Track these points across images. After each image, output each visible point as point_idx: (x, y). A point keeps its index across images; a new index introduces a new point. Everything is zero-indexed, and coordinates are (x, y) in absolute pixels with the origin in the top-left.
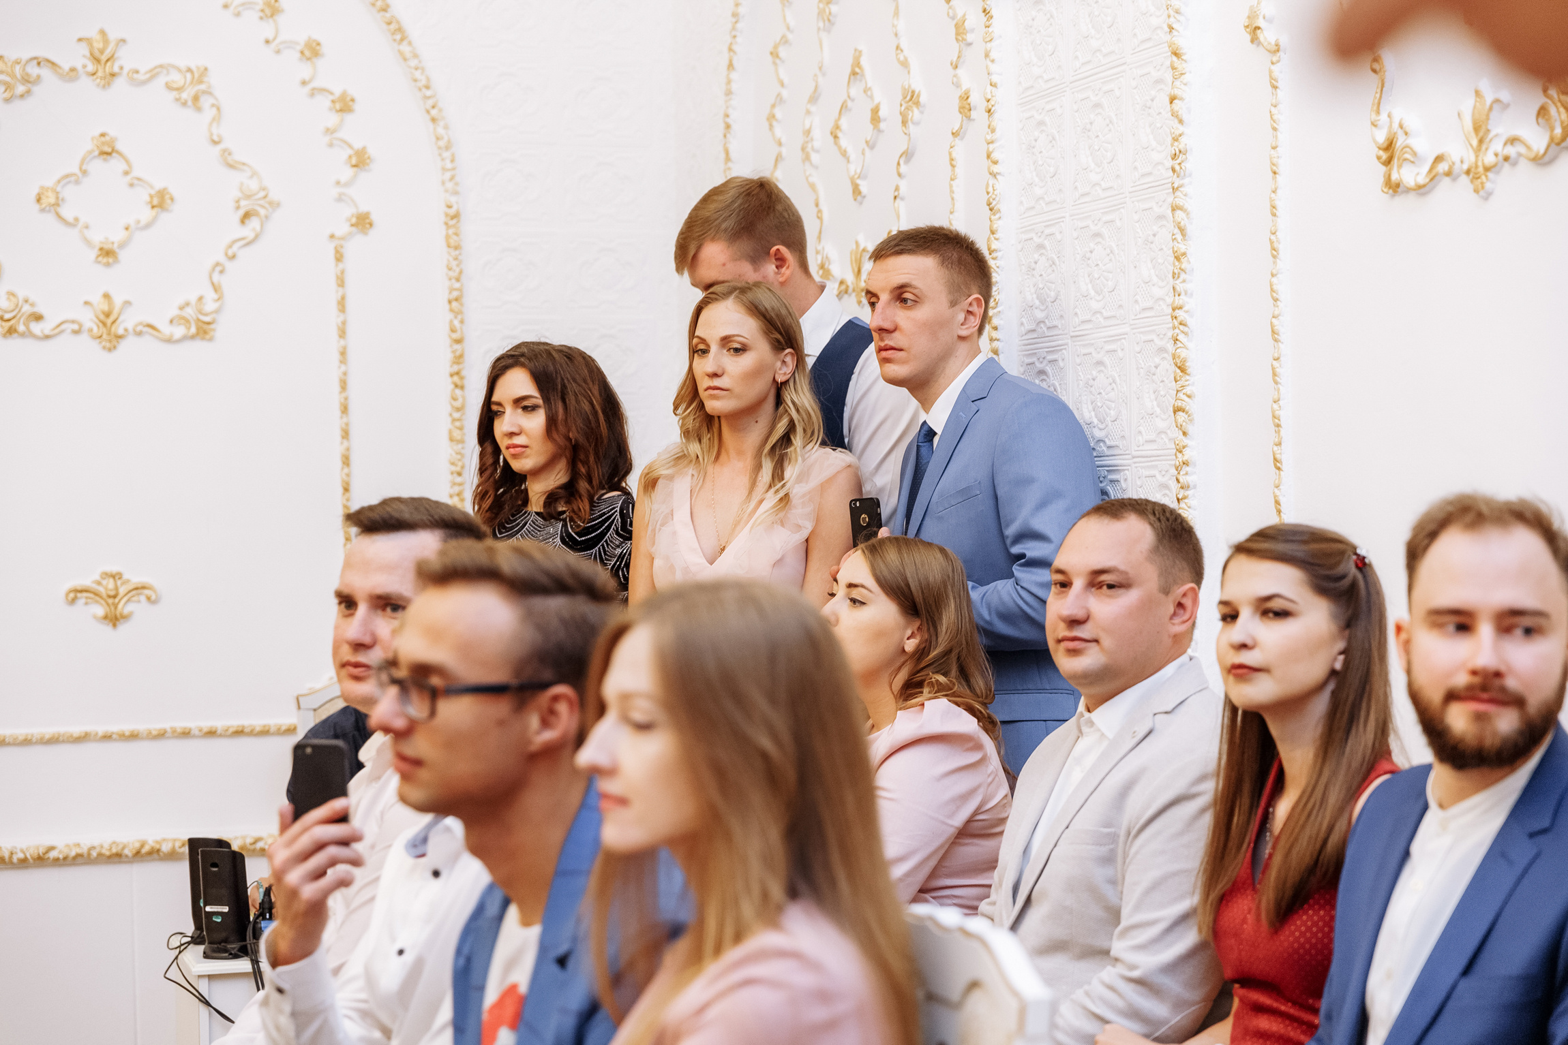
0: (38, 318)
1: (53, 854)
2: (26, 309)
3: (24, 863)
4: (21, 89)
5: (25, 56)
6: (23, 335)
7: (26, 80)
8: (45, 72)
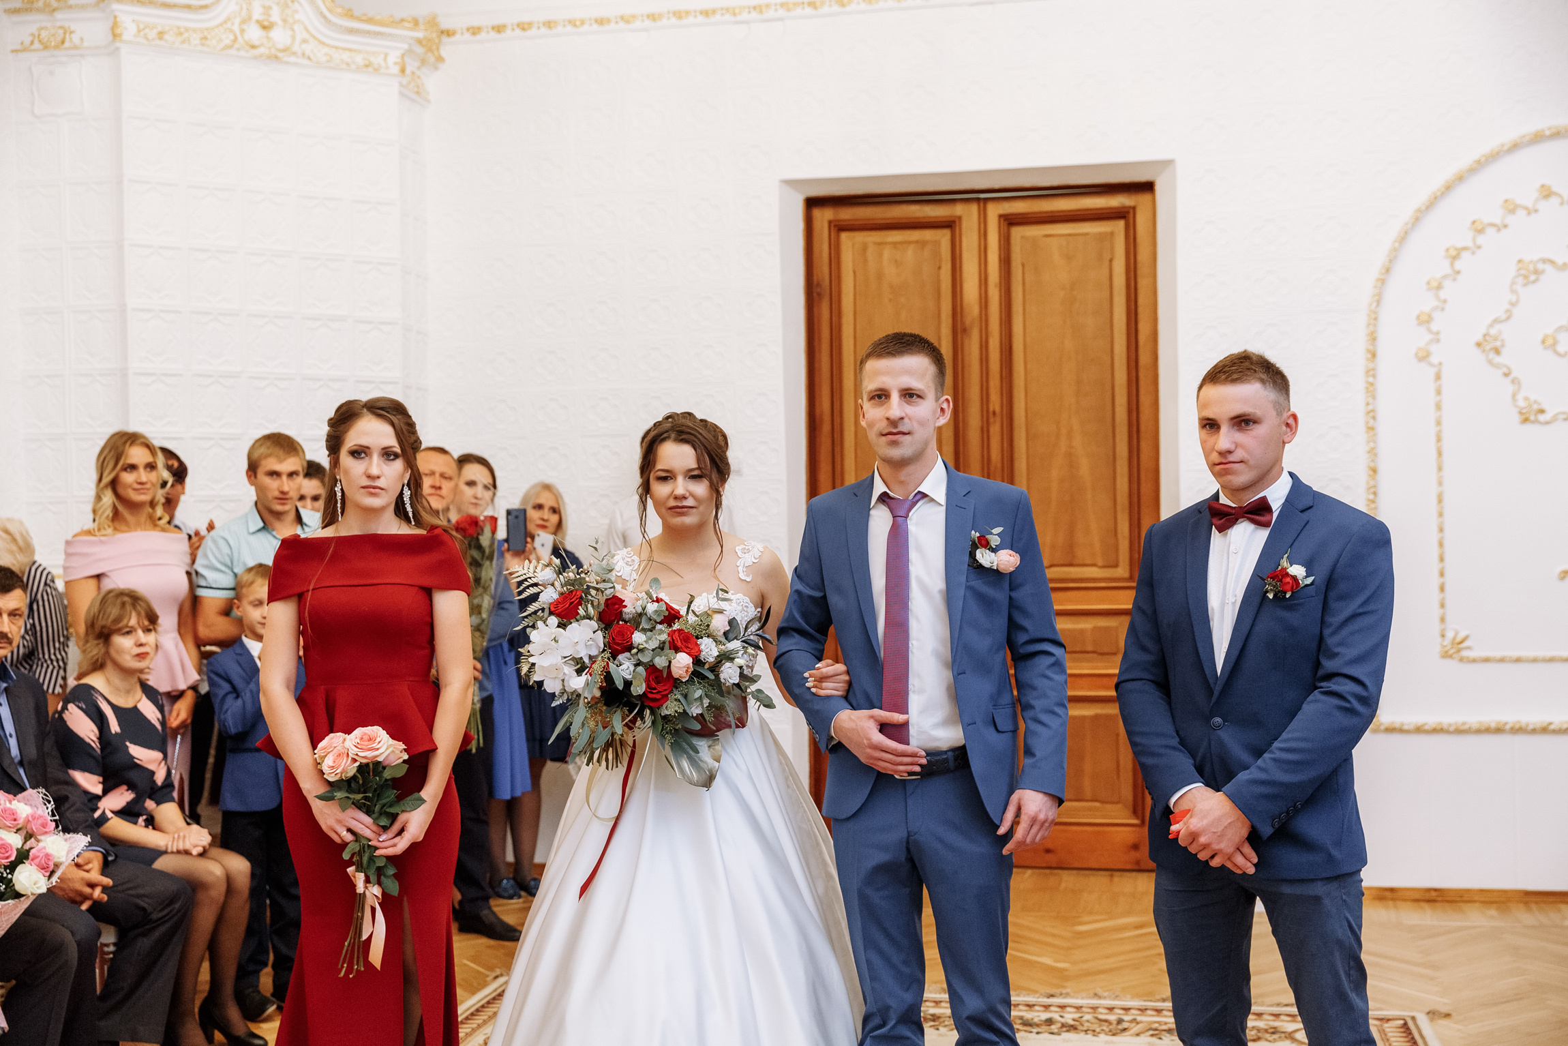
0: (1542, 411)
1: (1552, 727)
2: (1535, 407)
3: (1534, 731)
4: (1533, 277)
5: (1536, 257)
6: (1533, 422)
7: (1537, 272)
8: (1548, 267)
